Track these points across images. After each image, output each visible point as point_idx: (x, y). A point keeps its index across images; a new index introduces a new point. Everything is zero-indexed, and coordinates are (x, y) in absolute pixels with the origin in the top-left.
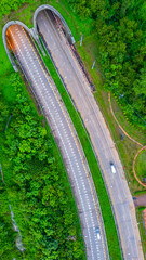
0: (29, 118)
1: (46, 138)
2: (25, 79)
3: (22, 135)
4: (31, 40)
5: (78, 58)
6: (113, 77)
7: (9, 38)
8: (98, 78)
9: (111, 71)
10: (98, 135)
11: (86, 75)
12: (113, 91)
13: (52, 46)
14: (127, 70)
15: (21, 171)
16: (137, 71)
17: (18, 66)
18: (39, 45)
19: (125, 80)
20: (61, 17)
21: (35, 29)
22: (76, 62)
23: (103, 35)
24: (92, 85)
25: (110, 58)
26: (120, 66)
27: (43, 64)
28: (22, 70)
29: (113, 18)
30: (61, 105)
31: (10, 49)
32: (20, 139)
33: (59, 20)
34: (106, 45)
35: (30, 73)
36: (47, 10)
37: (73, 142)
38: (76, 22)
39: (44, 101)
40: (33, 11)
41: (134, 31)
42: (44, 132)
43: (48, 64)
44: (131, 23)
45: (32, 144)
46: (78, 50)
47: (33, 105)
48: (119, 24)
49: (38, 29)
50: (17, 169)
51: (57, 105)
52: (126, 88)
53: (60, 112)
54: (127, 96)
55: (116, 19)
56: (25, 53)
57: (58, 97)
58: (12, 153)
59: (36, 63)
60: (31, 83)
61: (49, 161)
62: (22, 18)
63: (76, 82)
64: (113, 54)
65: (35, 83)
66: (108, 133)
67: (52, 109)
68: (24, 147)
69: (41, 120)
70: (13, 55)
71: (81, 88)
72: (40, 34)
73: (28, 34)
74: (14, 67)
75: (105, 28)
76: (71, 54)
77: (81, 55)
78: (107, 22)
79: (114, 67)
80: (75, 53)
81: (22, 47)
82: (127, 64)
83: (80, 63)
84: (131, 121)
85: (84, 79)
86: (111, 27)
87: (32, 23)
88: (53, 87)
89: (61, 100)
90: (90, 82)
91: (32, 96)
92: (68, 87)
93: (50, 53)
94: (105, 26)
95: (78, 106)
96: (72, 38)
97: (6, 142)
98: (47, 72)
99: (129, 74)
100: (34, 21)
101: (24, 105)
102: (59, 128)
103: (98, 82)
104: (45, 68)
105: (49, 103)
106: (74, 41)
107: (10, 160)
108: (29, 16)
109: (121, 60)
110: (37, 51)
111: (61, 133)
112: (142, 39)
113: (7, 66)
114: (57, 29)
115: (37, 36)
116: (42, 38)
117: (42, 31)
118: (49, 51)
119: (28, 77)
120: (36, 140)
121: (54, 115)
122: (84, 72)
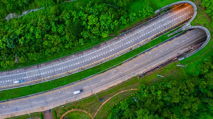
0: (116, 23)
1: (100, 37)
2: (148, 20)
3: (103, 17)
4: (181, 24)
5: (166, 63)
6: (150, 93)
7: (183, 6)
8: (150, 80)
9: (156, 91)
10: (103, 80)
11: (153, 70)
12: (139, 92)
13: (176, 42)
14: (157, 104)
15: (72, 17)
16: (156, 112)
17: (159, 13)
18: (177, 31)
19: (149, 102)
20: (200, 49)
21: (190, 27)
22: (163, 61)
23: (186, 84)
24: (144, 74)
25: (167, 90)
26: (160, 98)
27: (161, 34)
28: (156, 17)
29: (200, 92)
30: (127, 49)
31: (173, 7)
32: (98, 16)
33: (198, 48)
34: (178, 86)
35: (154, 24)
36: (206, 38)
37: (97, 59)
38: (196, 62)
39: (130, 35)
40: (205, 25)
41: (189, 109)
42: (105, 35)
43: (161, 38)
44: (196, 107)
45: (94, 26)
46: (172, 63)
47: (126, 26)
48: (195, 97)
49: (190, 30)
50: (74, 13)
51: (127, 46)
52: (142, 103)
53: (121, 49)
54: (135, 104)
55: (199, 94)
56: (170, 19)
57: (133, 47)
58: (87, 9)
59: (162, 28)
60: (145, 25)
61: (81, 40)
62: (199, 17)
63: (145, 62)
64: (170, 92)
65: (145, 28)
66: (105, 88)
67: (124, 42)
68: (92, 20)
69: (114, 33)
70: (169, 10)
71: (141, 66)
72: (186, 32)
73: (187, 21)
74: (158, 11)
76: (170, 57)
77: (169, 66)
78: (197, 87)
79: (159, 93)
80: (170, 61)
81: (175, 16)
82: (162, 103)
83: (163, 65)
84: (115, 107)
85: (149, 68)
86: (193, 90)
87: (195, 25)
88: (142, 42)
89: (131, 49)
90: (146, 73)
91: (134, 26)
92: (142, 55)
93: (170, 40)
94: (193, 85)
95: (126, 63)
96: (183, 58)
97: (96, 4)
98: (155, 37)
99: (153, 105)
100: (196, 27)
101: (127, 19)
102: (108, 48)
103: (146, 80)
104: (157, 36)
105: (129, 39)
106: (180, 59)
107: (81, 8)
108: (201, 23)
109: (165, 99)
110: (172, 28)
111: (104, 50)
112: (182, 116)
113: (160, 4)
114: (191, 45)
115: (184, 29)
116: (183, 34)
117: (188, 33)
118: (172, 39)
119: (150, 22)
120: (97, 29)
121: (119, 44)
122: (155, 69)
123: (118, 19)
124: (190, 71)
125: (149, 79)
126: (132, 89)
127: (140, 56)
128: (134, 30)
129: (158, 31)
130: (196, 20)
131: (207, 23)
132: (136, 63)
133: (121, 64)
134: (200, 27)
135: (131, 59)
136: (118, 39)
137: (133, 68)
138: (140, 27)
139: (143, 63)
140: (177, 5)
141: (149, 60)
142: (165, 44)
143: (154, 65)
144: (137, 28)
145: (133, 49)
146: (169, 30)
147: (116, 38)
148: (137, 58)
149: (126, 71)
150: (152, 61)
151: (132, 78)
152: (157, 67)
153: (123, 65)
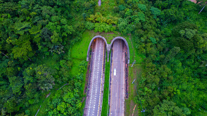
0: (76, 91)
1: (78, 110)
2: (89, 68)
3: (65, 99)
4: (105, 50)
5: (127, 73)
6: (143, 96)
7: (94, 43)
8: (133, 91)
9: (143, 91)
11: (127, 85)
12: (139, 105)
13: (115, 59)
14: (154, 96)
16: (161, 100)
17: (90, 59)
18: (108, 55)
19: (150, 101)
20: (128, 47)
21: (110, 45)
22: (124, 75)
23: (148, 67)
24: (127, 93)
25: (146, 83)
26: (150, 91)
27: (104, 66)
28: (91, 62)
29: (158, 62)
30: (101, 95)
31: (91, 48)
32: (62, 100)
33: (126, 48)
34: (147, 73)
35: (94, 66)
36: (122, 40)
38: (135, 54)
39: (92, 86)
40: (114, 37)
41: (168, 75)
42: (79, 105)
43: (107, 68)
44: (168, 69)
45: (67, 109)
46: (129, 69)
47: (84, 85)
48: (160, 67)
49: (112, 46)
51: (98, 93)
52: (149, 107)
53: (98, 99)
54: (147, 114)
55: (160, 62)
56: (98, 54)
57: (101, 89)
58: (51, 106)
59: (100, 63)
60: (91, 72)
62: (107, 37)
63: (118, 87)
64: (149, 81)
65: (93, 74)
67: (94, 94)
68: (61, 107)
69: (83, 97)
70: (91, 52)
71: (119, 92)
72: (112, 50)
73: (105, 46)
74: (87, 58)
75: (151, 64)
77: (129, 72)
78: (154, 62)
79: (146, 89)
80: (126, 69)
81: (98, 51)
82: (155, 92)
83: (127, 76)
85: (124, 87)
86: (154, 65)
88: (102, 80)
89: (102, 92)
90: (126, 91)
91: (87, 79)
92: (111, 86)
93: (112, 62)
94: (151, 63)
95: (111, 102)
96: (129, 60)
97: (53, 97)
98: (104, 71)
99: (154, 99)
100: (112, 42)
101: (78, 81)
102: (91, 109)
103: (132, 94)
104: (104, 68)
105: (94, 89)
106: (129, 63)
107: (47, 110)
108: (111, 38)
109: (153, 88)
110: (105, 57)
111: (90, 113)
112: (172, 82)
113: (84, 55)
114: (122, 51)
115: (109, 50)
116: (112, 52)
117: (113, 48)
118: (112, 60)
119: (92, 68)
120: (71, 108)
121: (93, 99)
122: (126, 83)
123: (75, 88)
124: (140, 60)
126: (134, 109)
127: (111, 88)
128: (90, 81)
129: (101, 66)
130: (108, 40)
131: (113, 35)
132: (114, 94)
133: (109, 106)
134: (113, 40)
135: (110, 96)
136: (89, 97)
137: (117, 99)
138: (91, 76)
139: (117, 89)
140: (92, 45)
141: (118, 83)
142: (112, 66)
143: (124, 82)
144: (90, 79)
145: (103, 90)
146: (104, 59)
147: (87, 98)
148: (111, 91)
149: (117, 106)
150: (120, 82)
151: (125, 103)
152: (126, 80)
153: (111, 105)
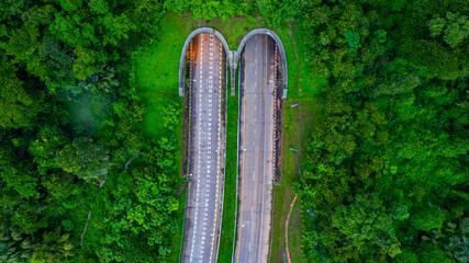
1: (174, 215)
3: (141, 195)
5: (278, 123)
6: (314, 181)
8: (292, 165)
9: (315, 171)
10: (250, 246)
11: (277, 153)
12: (303, 197)
13: (251, 87)
14: (339, 181)
15: (113, 246)
17: (187, 89)
18: (232, 79)
19: (328, 194)
20: (284, 56)
21: (237, 53)
22: (272, 127)
23: (332, 115)
24: (277, 173)
25: (324, 152)
26: (331, 171)
27: (223, 104)
30: (219, 178)
31: (187, 58)
35: (199, 107)
36: (269, 37)
37: (208, 238)
38: (303, 73)
40: (247, 30)
41: (377, 130)
43: (231, 110)
45: (148, 216)
46: (284, 112)
49: (242, 53)
50: (109, 240)
51: (213, 174)
52: (324, 204)
53: (213, 186)
54: (319, 218)
56: (206, 75)
57: (220, 164)
58: (114, 211)
59: (215, 98)
60: (194, 122)
61: (162, 251)
62: (226, 32)
63: (257, 158)
64: (330, 149)
65: (199, 127)
66: (265, 250)
67: (203, 175)
68: (136, 215)
69: (179, 187)
70: (189, 70)
71: (261, 168)
72: (241, 61)
73: (224, 52)
74: (181, 89)
76: (272, 111)
77: (285, 120)
79: (321, 167)
80: (278, 114)
81: (206, 64)
83: (278, 131)
84: (306, 251)
85: (271, 157)
87: (238, 44)
88: (221, 146)
89: (222, 170)
90: (276, 167)
91: (185, 142)
92: (243, 156)
93: (242, 95)
95: (242, 192)
96: (285, 91)
97: (114, 192)
98: (223, 119)
99: (337, 189)
100: (242, 44)
101: (165, 156)
102: (200, 208)
103: (289, 172)
104: (223, 113)
105: (204, 165)
106: (284, 97)
107: (106, 220)
108: (239, 34)
109: (337, 163)
110: (224, 81)
111: (199, 216)
113: (171, 82)
114: (270, 64)
115: (235, 65)
116: (243, 66)
117: (246, 56)
118: (242, 91)
119: (194, 112)
120: (156, 215)
121: (202, 187)
122: (277, 148)
123: (159, 170)
124: (314, 89)
125: (290, 167)
126: (292, 205)
127: (243, 162)
128: (193, 147)
129: (215, 106)
130: (230, 39)
131: (245, 24)
132: (250, 175)
133: (239, 202)
134: (245, 39)
135: (240, 180)
136: (194, 182)
137: (256, 185)
138: (193, 135)
139: (257, 163)
140: (188, 49)
141: (257, 149)
142: (244, 107)
143: (271, 147)
144: (192, 141)
145: (224, 166)
146: (224, 88)
147: (190, 184)
148: (243, 168)
149: (255, 200)
150: (262, 146)
151: (272, 195)
152: (277, 142)
153: (242, 199)
